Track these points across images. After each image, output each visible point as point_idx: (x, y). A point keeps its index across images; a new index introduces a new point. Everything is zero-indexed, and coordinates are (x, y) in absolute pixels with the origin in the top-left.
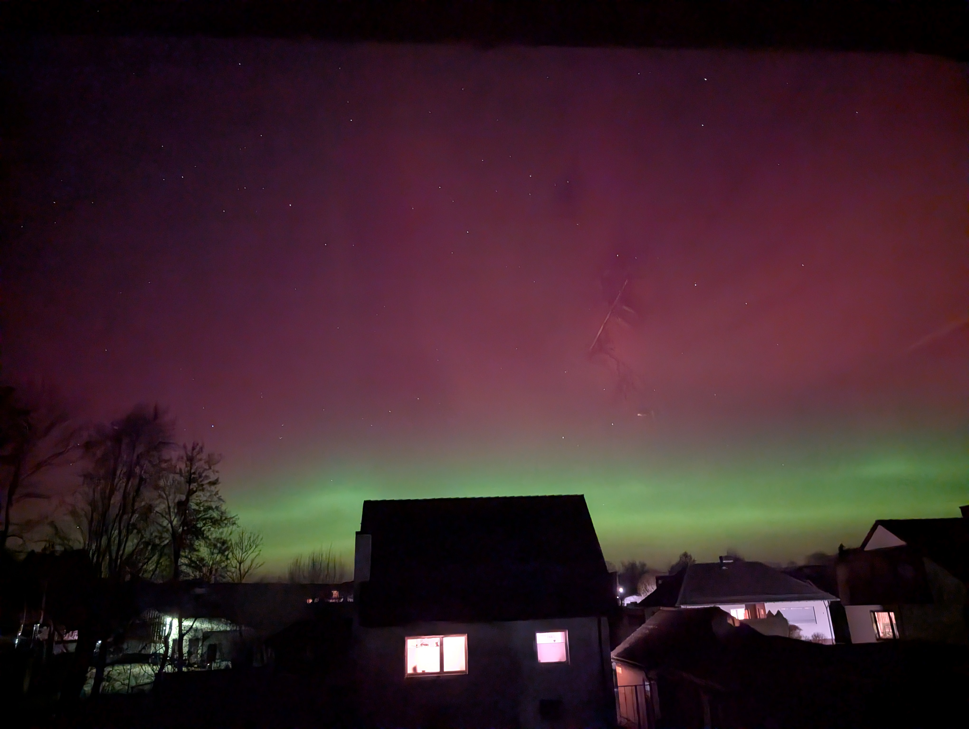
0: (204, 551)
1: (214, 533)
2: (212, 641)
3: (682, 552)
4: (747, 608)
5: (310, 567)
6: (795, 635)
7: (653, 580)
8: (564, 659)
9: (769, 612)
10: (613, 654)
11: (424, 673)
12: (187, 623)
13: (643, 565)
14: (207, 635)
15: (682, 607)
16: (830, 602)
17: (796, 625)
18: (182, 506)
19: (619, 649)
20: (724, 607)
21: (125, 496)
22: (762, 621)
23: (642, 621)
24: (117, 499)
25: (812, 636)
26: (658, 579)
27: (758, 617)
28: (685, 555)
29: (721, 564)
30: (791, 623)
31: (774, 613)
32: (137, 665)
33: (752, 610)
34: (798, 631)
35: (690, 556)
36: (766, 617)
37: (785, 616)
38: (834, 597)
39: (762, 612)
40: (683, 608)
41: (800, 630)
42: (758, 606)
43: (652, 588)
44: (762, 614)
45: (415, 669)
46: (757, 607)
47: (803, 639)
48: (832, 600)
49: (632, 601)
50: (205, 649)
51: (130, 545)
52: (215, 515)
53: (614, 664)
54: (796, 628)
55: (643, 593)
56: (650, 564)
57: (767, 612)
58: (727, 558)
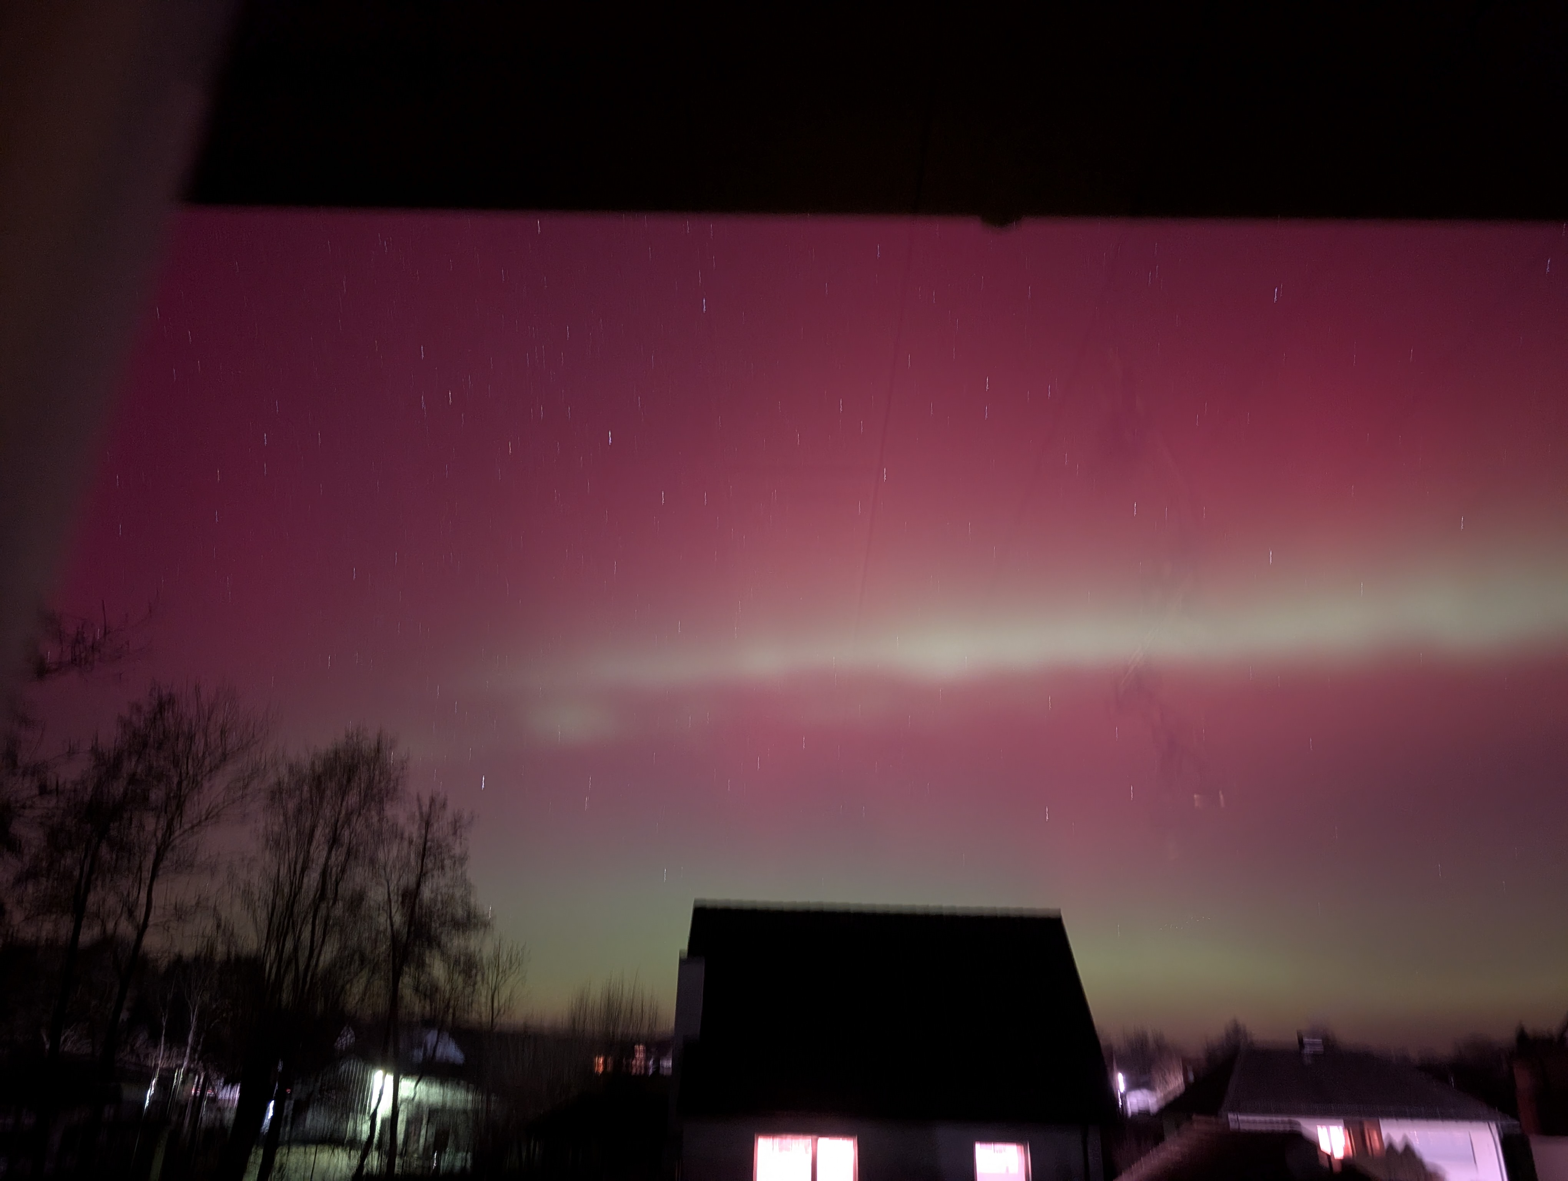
0: (438, 970)
1: (456, 943)
2: (442, 1124)
3: (1232, 1022)
4: (1347, 1126)
5: (603, 1005)
7: (1177, 1066)
9: (1390, 1143)
12: (406, 1087)
13: (1159, 1037)
14: (434, 1113)
16: (1500, 1129)
18: (410, 896)
21: (324, 874)
23: (1159, 1139)
24: (312, 879)
26: (1186, 1064)
27: (1370, 1151)
28: (1236, 1029)
29: (1301, 1046)
31: (1400, 1146)
32: (326, 1148)
33: (1358, 1136)
35: (1245, 1031)
36: (1384, 1154)
39: (1375, 1137)
42: (1368, 1124)
43: (1177, 1085)
44: (1375, 1141)
46: (1367, 1127)
48: (1505, 1126)
49: (1140, 1105)
52: (460, 909)
55: (1161, 1089)
58: (1310, 1034)
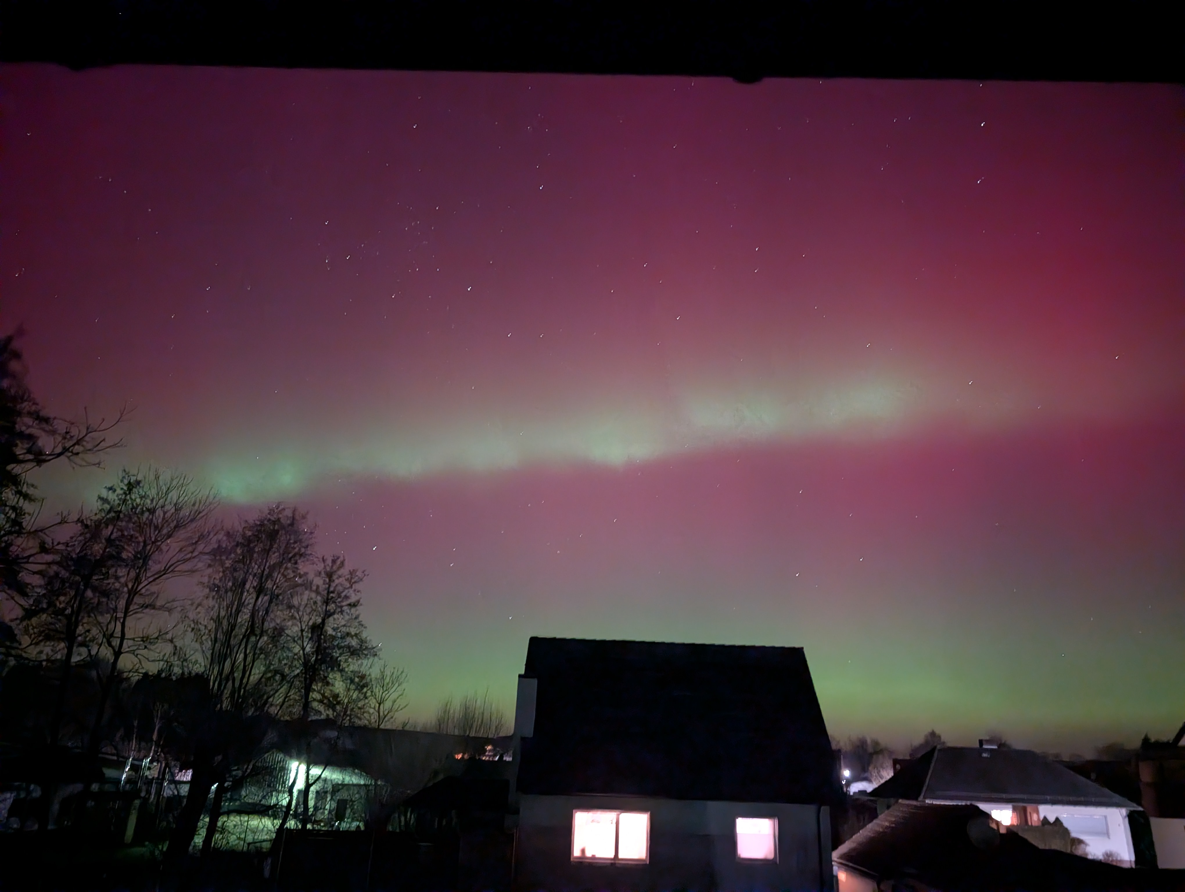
0: (339, 686)
1: (353, 665)
2: (343, 795)
3: (930, 730)
4: (1014, 809)
5: (461, 715)
6: (1079, 852)
7: (889, 763)
8: (771, 856)
9: (1045, 818)
10: (835, 855)
11: (593, 857)
12: (316, 771)
13: (876, 743)
14: (337, 788)
15: (928, 801)
16: (1128, 812)
17: (1082, 837)
18: (317, 629)
19: (843, 849)
20: (983, 806)
21: (253, 615)
22: (1033, 829)
23: (874, 816)
24: (244, 617)
25: (1103, 855)
26: (895, 762)
27: (1030, 824)
28: (933, 734)
29: (981, 750)
30: (1074, 835)
31: (1052, 819)
32: (256, 817)
33: (1022, 813)
34: (1082, 846)
35: (939, 737)
36: (1040, 824)
37: (1066, 824)
38: (1135, 805)
39: (1035, 817)
40: (928, 803)
41: (1086, 845)
42: (1030, 808)
43: (888, 774)
44: (1035, 819)
45: (583, 851)
46: (1029, 810)
47: (1090, 857)
48: (1132, 809)
49: (860, 790)
50: (334, 805)
51: (257, 673)
52: (354, 642)
53: (835, 868)
54: (1080, 842)
55: (875, 779)
56: (884, 741)
57: (1042, 818)
58: (989, 742)
